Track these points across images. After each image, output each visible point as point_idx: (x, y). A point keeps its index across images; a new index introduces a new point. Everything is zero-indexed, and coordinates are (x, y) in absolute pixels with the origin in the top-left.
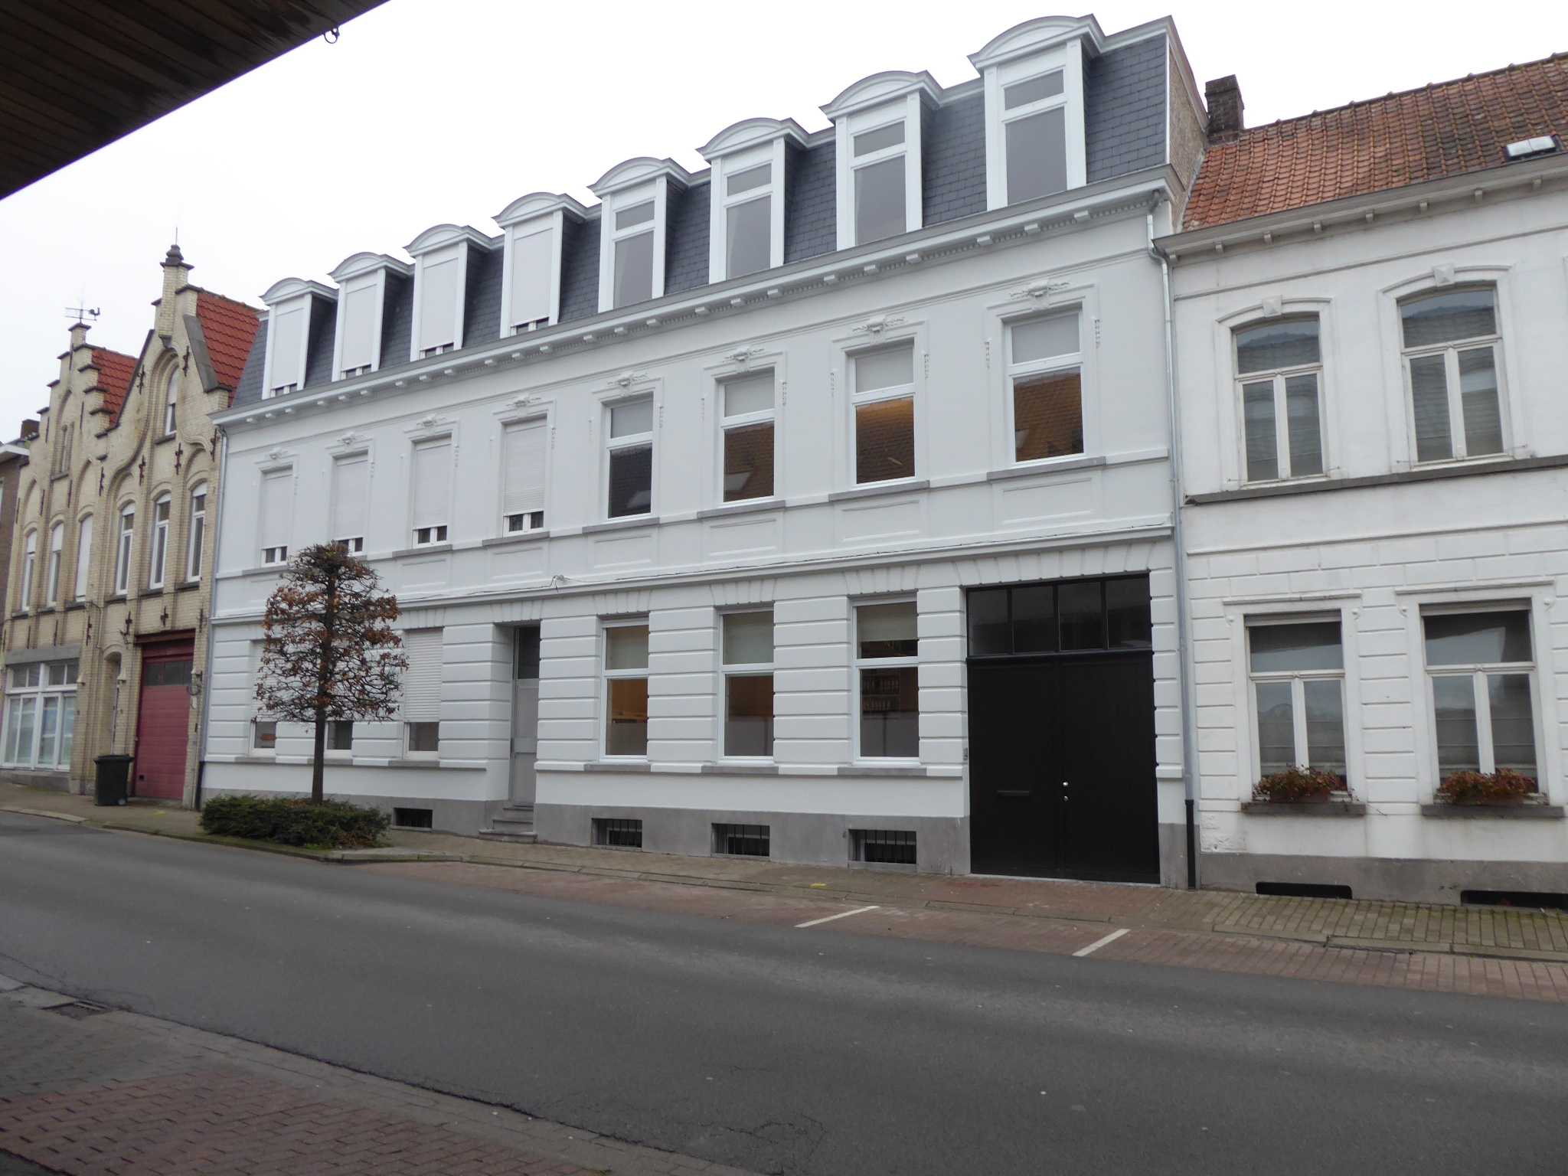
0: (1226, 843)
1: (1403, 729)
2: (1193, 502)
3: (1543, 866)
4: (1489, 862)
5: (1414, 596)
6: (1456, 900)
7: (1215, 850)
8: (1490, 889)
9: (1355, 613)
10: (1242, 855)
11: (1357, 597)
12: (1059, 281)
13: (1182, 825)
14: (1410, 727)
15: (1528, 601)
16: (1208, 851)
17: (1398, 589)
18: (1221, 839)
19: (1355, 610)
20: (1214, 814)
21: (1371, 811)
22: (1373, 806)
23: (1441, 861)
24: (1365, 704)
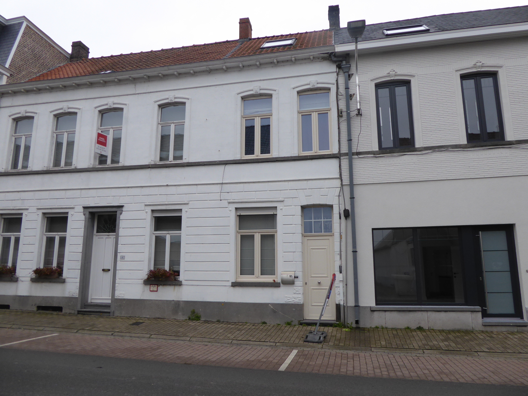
1: (32, 253)
3: (58, 298)
4: (45, 297)
5: (41, 210)
6: (35, 309)
8: (44, 306)
11: (27, 209)
14: (33, 252)
15: (67, 213)
17: (38, 207)
19: (27, 214)
21: (19, 280)
22: (20, 278)
23: (33, 296)
24: (24, 244)
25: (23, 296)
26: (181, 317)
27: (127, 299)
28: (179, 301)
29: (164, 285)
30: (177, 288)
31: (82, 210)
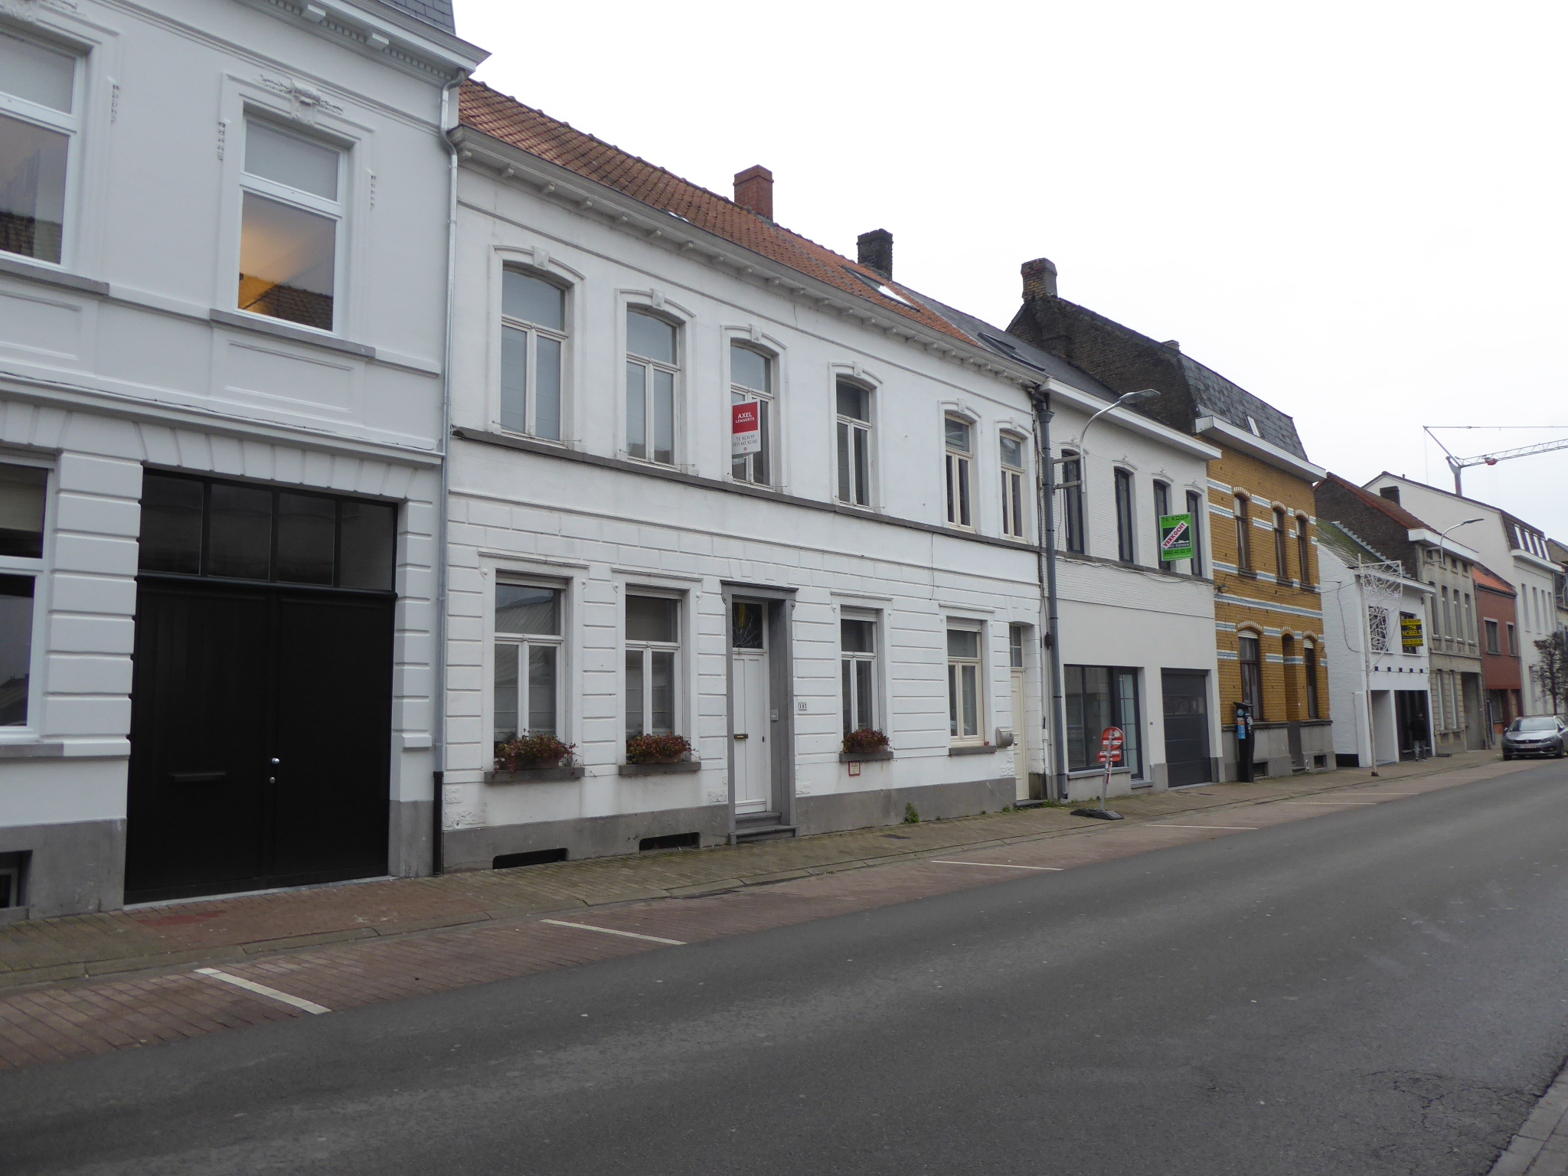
0: (468, 818)
1: (608, 695)
2: (460, 434)
3: (685, 810)
4: (657, 812)
5: (623, 575)
6: (635, 848)
7: (457, 827)
8: (657, 836)
9: (584, 584)
10: (483, 830)
11: (585, 568)
12: (332, 101)
13: (427, 802)
14: (612, 694)
15: (686, 592)
16: (450, 829)
17: (615, 566)
18: (463, 814)
19: (584, 581)
20: (457, 787)
21: (587, 773)
22: (588, 769)
23: (629, 816)
24: (585, 671)
25: (601, 818)
26: (895, 820)
27: (816, 797)
28: (889, 791)
29: (867, 761)
30: (885, 764)
31: (718, 588)
